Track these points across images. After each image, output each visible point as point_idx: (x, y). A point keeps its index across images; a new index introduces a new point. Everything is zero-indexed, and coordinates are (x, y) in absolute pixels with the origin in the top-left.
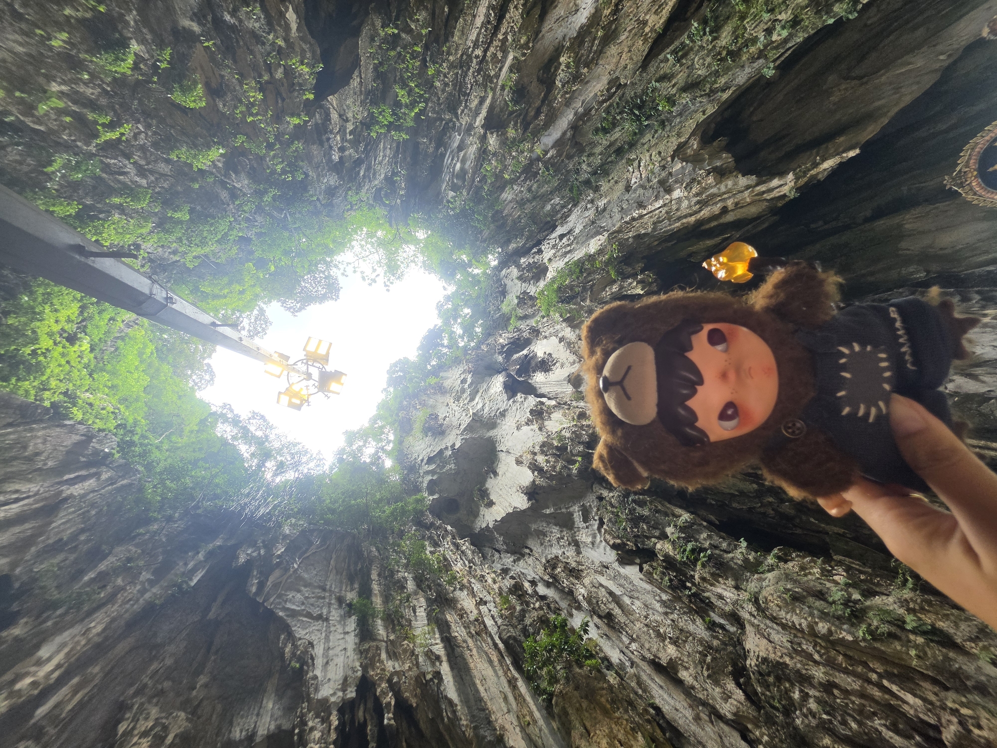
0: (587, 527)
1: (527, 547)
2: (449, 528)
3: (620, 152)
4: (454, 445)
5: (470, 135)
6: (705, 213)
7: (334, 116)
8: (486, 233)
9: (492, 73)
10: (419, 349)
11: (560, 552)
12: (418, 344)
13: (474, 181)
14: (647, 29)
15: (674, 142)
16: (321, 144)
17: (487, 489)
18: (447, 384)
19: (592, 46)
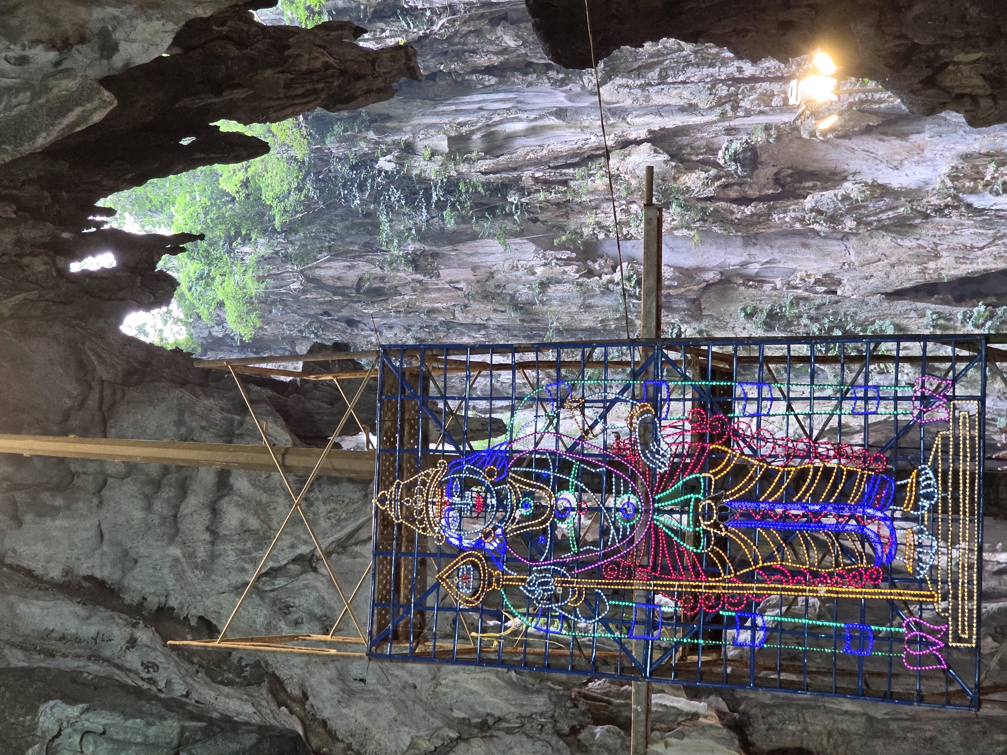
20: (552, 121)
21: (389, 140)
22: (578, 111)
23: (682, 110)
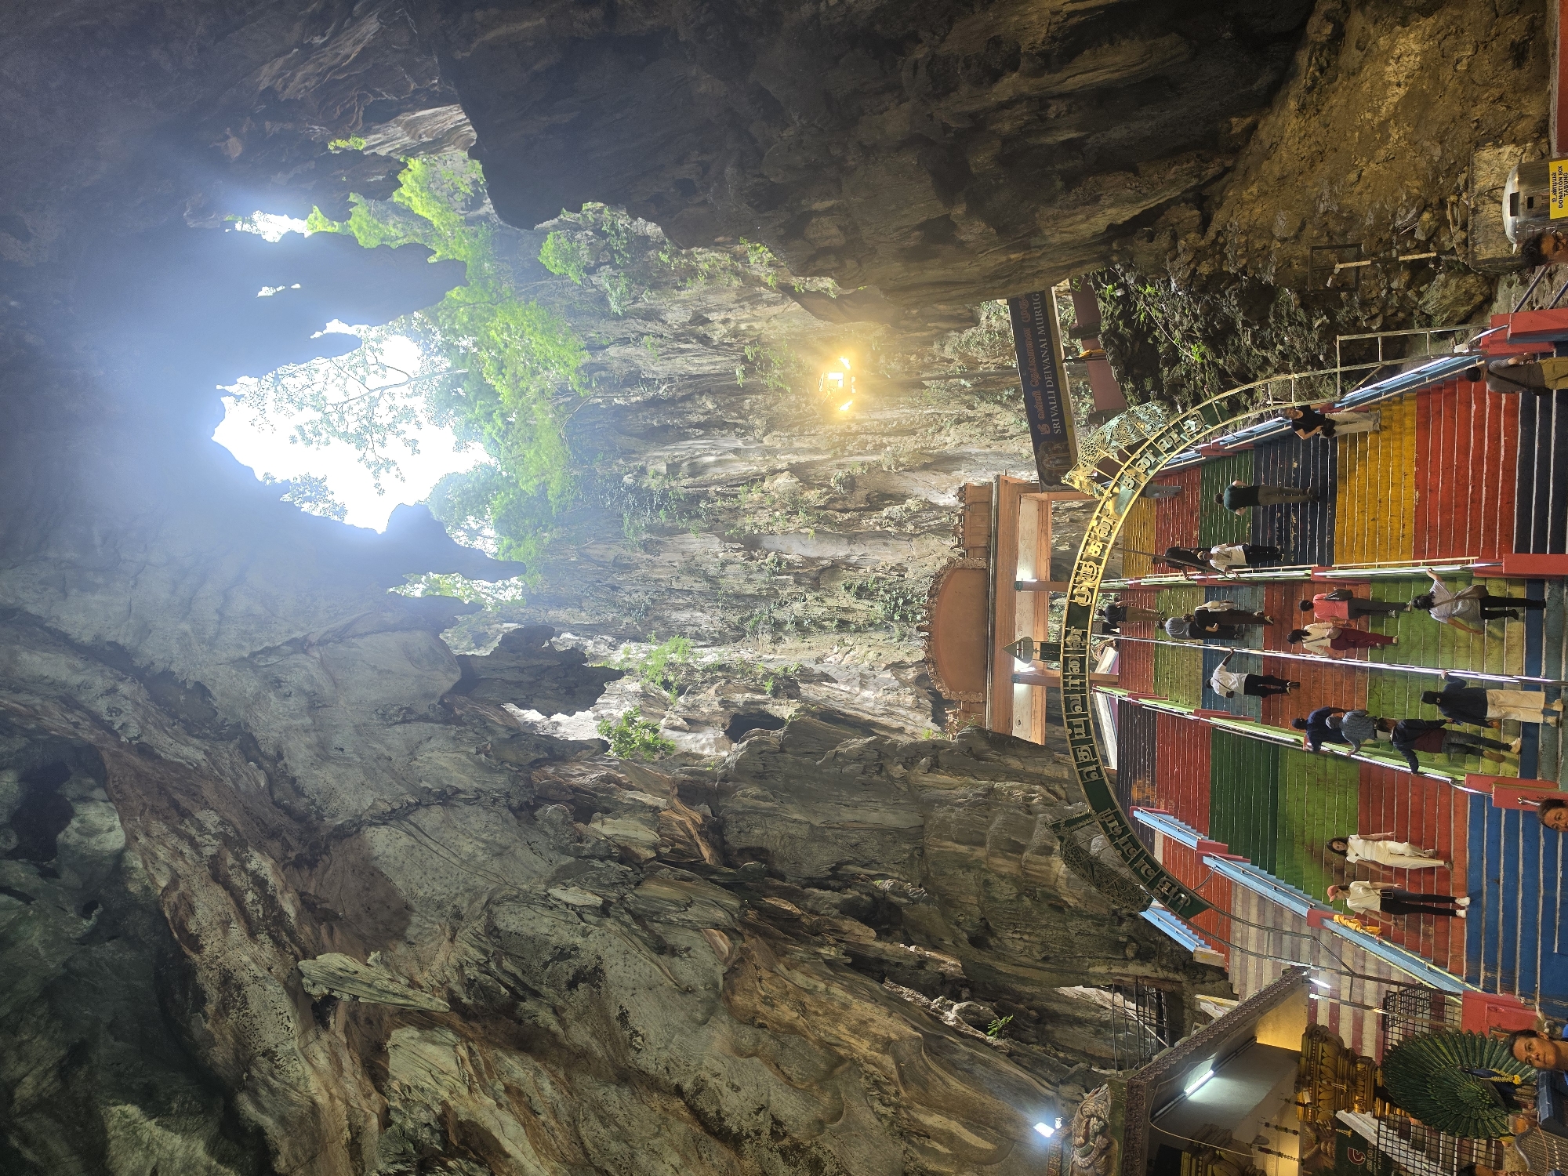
6: (883, 720)
9: (850, 448)
16: (736, 301)
20: (731, 456)
21: (631, 465)
22: (747, 451)
23: (810, 451)
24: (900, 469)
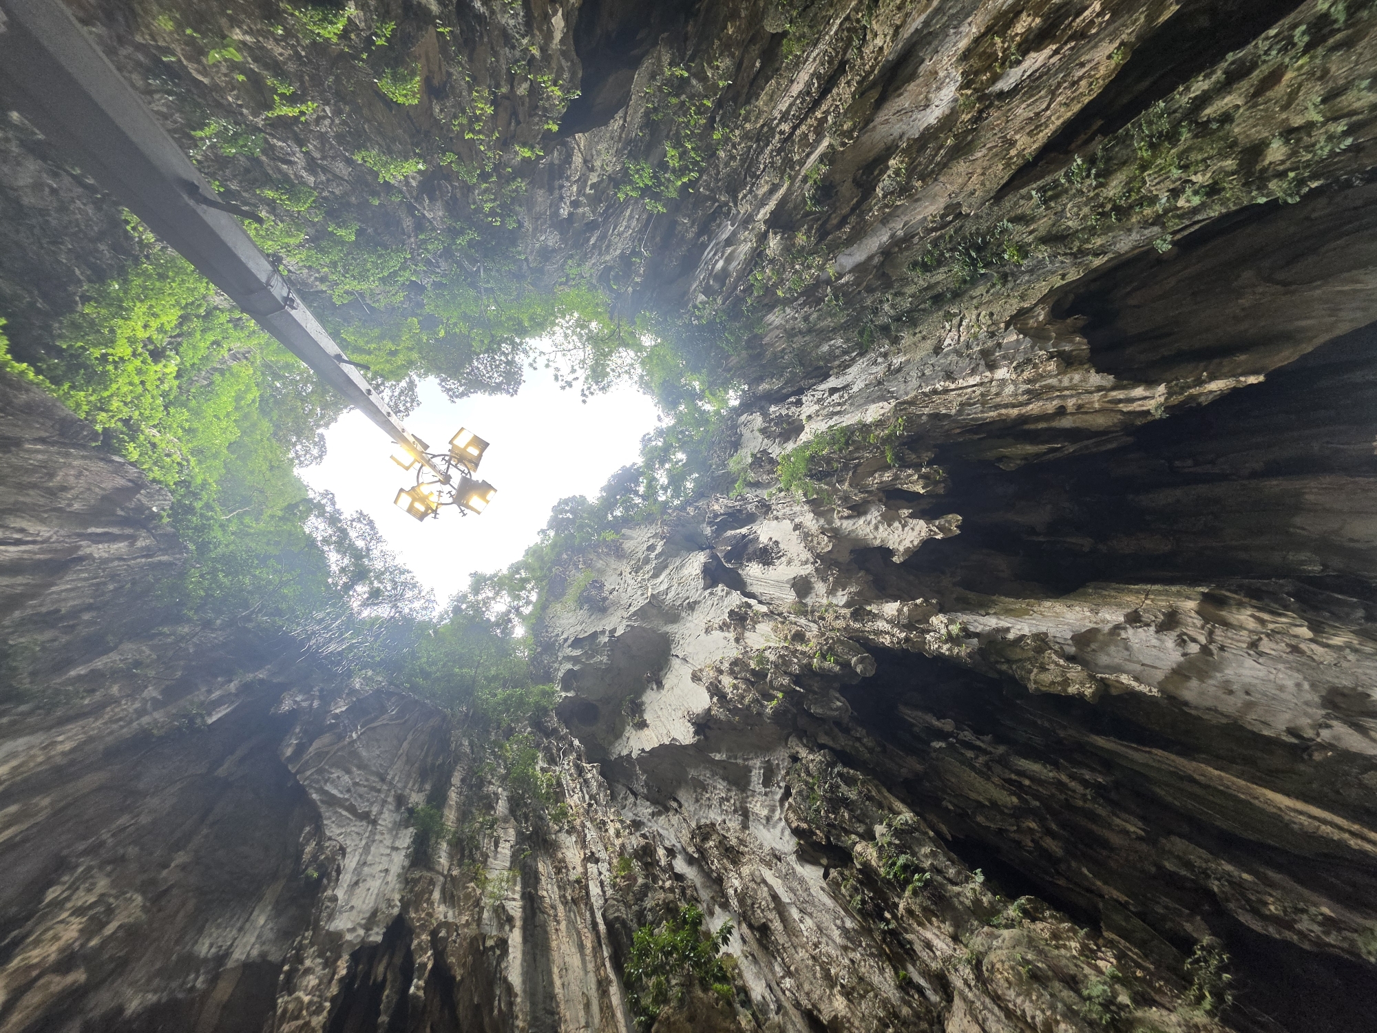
0: (766, 794)
1: (675, 800)
2: (576, 742)
3: (938, 300)
4: (614, 630)
5: (747, 228)
6: (1034, 408)
7: (578, 159)
8: (734, 360)
9: (796, 157)
10: (603, 489)
11: (720, 819)
12: (604, 483)
13: (735, 288)
14: (1013, 152)
15: (1014, 306)
16: (551, 190)
17: (643, 703)
18: (628, 545)
19: (936, 155)
24: (855, 134)
